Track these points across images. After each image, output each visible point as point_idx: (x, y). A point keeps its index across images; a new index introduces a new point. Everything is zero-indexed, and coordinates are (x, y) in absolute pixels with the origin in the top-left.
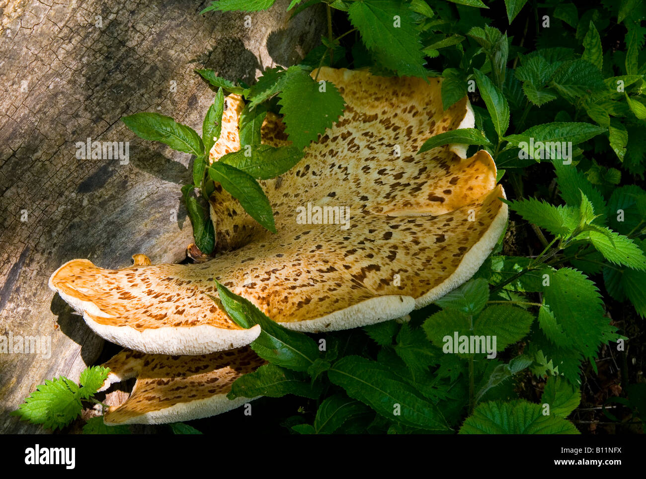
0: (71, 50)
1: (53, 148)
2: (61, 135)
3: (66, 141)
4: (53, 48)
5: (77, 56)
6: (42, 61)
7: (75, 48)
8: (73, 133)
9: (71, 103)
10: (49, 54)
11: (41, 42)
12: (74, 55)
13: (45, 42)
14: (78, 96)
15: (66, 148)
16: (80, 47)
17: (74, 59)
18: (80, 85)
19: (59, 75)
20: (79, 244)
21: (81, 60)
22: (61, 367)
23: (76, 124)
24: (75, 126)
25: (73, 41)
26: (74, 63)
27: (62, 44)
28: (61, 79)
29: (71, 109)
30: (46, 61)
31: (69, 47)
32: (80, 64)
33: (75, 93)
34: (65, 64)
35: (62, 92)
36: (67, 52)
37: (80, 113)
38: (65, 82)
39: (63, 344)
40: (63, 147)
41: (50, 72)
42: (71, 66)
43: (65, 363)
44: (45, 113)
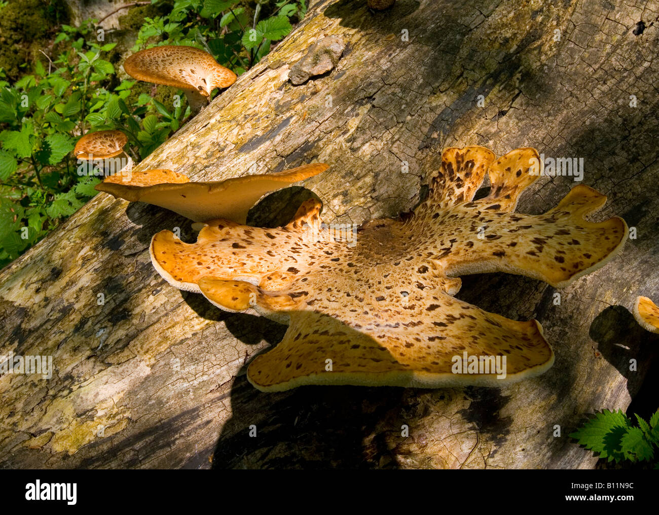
0: (606, 91)
1: (591, 181)
2: (598, 170)
3: (603, 176)
4: (588, 87)
5: (612, 97)
6: (577, 98)
7: (610, 90)
8: (610, 169)
9: (607, 140)
10: (585, 92)
11: (576, 81)
12: (610, 96)
13: (579, 81)
14: (614, 135)
15: (602, 182)
16: (616, 90)
17: (610, 100)
18: (617, 125)
19: (594, 113)
20: (614, 277)
21: (616, 102)
22: (608, 397)
23: (613, 161)
24: (612, 163)
25: (609, 83)
26: (609, 103)
27: (597, 84)
28: (597, 117)
29: (608, 146)
30: (581, 97)
31: (605, 88)
32: (615, 105)
33: (612, 132)
34: (600, 103)
35: (599, 129)
36: (603, 92)
37: (617, 151)
38: (601, 120)
39: (608, 374)
40: (600, 181)
41: (586, 109)
42: (606, 106)
43: (612, 394)
44: (582, 147)
